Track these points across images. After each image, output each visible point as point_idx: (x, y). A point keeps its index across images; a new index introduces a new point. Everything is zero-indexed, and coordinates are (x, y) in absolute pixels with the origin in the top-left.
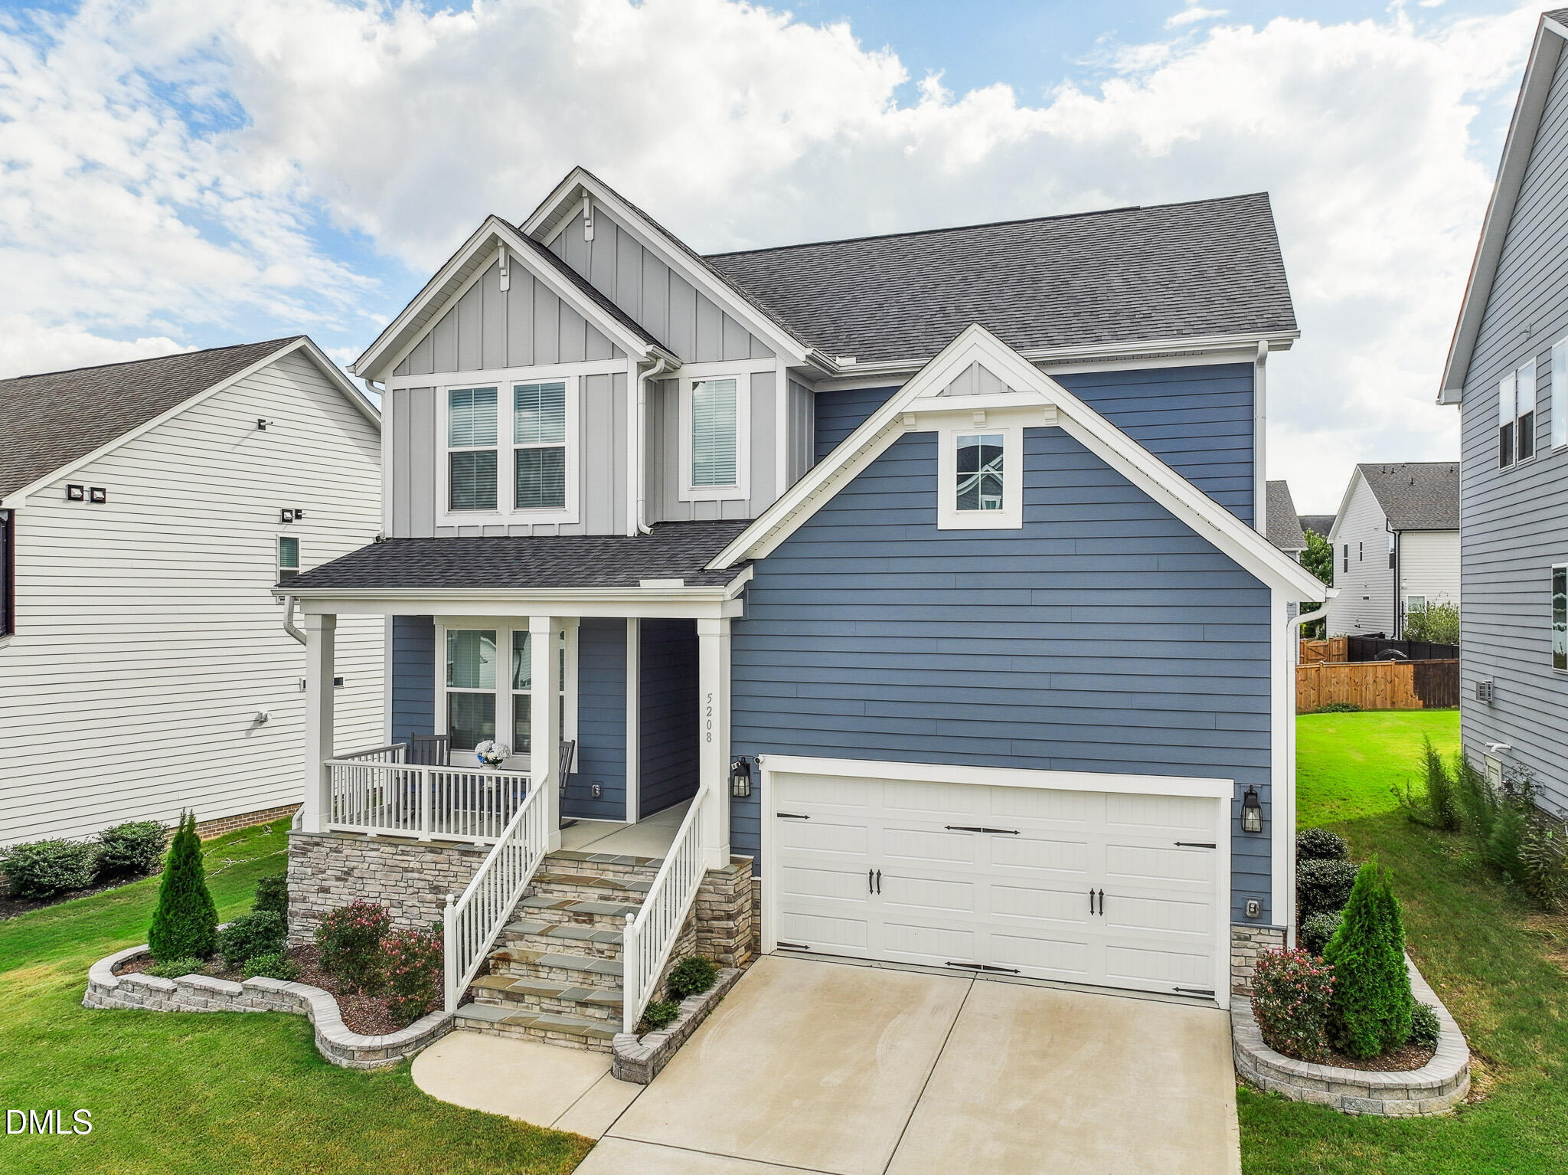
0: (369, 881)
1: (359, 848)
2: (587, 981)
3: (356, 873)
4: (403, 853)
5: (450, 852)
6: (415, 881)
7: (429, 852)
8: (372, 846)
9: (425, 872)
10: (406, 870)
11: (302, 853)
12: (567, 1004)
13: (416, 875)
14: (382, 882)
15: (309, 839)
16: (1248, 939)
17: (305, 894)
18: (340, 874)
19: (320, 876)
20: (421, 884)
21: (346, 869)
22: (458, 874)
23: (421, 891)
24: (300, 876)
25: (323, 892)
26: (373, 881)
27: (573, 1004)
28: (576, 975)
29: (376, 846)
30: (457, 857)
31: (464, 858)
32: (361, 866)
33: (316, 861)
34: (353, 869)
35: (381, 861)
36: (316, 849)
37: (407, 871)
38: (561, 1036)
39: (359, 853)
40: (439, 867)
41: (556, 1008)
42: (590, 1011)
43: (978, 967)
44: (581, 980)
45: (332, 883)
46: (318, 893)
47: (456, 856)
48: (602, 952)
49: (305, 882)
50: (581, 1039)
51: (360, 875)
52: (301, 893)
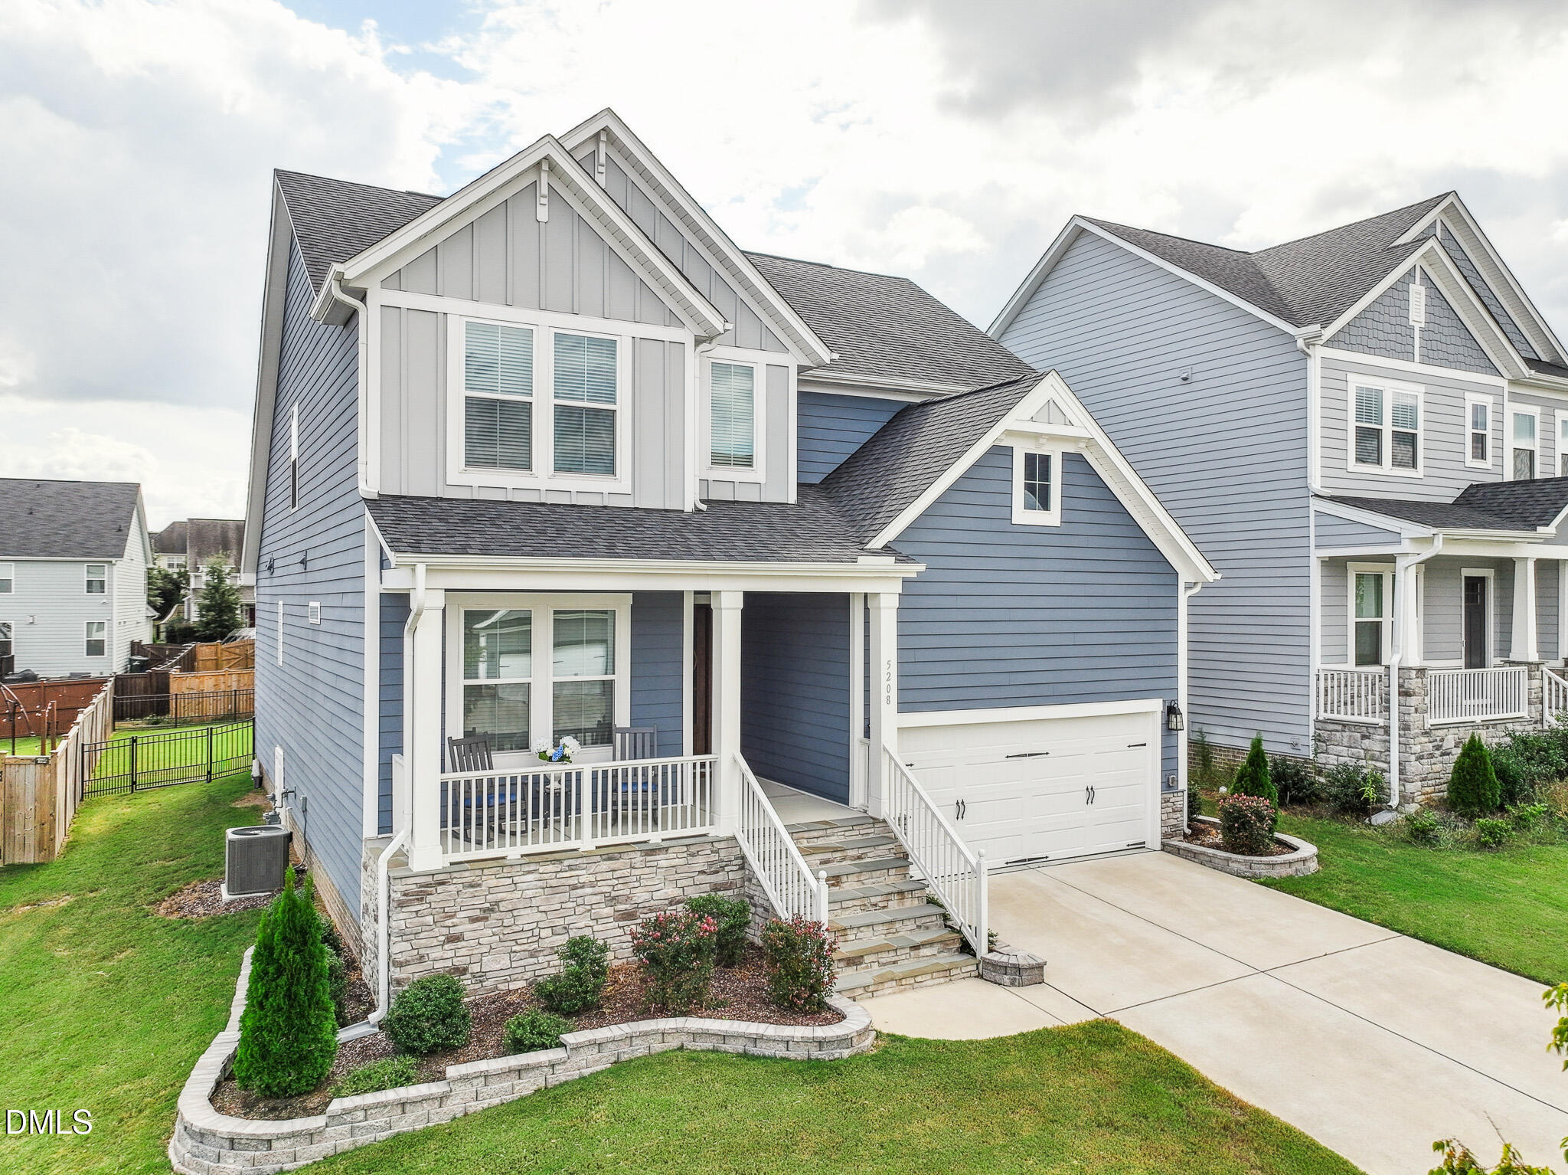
0: (522, 912)
1: (509, 875)
2: (891, 931)
3: (503, 906)
4: (571, 868)
5: (632, 855)
6: (586, 898)
7: (605, 860)
8: (526, 868)
9: (599, 884)
10: (574, 888)
11: (418, 899)
12: (903, 951)
13: (589, 890)
14: (541, 909)
15: (429, 879)
16: (1168, 801)
17: (422, 952)
18: (477, 913)
19: (448, 923)
20: (594, 899)
21: (488, 905)
22: (642, 877)
23: (594, 906)
24: (415, 930)
25: (452, 941)
26: (528, 911)
27: (908, 950)
28: (881, 927)
29: (532, 867)
30: (641, 858)
31: (649, 858)
32: (508, 896)
33: (441, 905)
34: (497, 903)
35: (540, 884)
36: (440, 889)
37: (577, 888)
38: (929, 976)
39: (509, 881)
40: (617, 874)
41: (894, 959)
42: (924, 951)
43: (1025, 860)
44: (885, 932)
45: (465, 928)
46: (443, 945)
47: (638, 859)
48: (876, 905)
49: (422, 935)
50: (944, 973)
51: (510, 908)
52: (416, 952)
